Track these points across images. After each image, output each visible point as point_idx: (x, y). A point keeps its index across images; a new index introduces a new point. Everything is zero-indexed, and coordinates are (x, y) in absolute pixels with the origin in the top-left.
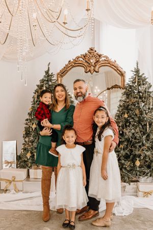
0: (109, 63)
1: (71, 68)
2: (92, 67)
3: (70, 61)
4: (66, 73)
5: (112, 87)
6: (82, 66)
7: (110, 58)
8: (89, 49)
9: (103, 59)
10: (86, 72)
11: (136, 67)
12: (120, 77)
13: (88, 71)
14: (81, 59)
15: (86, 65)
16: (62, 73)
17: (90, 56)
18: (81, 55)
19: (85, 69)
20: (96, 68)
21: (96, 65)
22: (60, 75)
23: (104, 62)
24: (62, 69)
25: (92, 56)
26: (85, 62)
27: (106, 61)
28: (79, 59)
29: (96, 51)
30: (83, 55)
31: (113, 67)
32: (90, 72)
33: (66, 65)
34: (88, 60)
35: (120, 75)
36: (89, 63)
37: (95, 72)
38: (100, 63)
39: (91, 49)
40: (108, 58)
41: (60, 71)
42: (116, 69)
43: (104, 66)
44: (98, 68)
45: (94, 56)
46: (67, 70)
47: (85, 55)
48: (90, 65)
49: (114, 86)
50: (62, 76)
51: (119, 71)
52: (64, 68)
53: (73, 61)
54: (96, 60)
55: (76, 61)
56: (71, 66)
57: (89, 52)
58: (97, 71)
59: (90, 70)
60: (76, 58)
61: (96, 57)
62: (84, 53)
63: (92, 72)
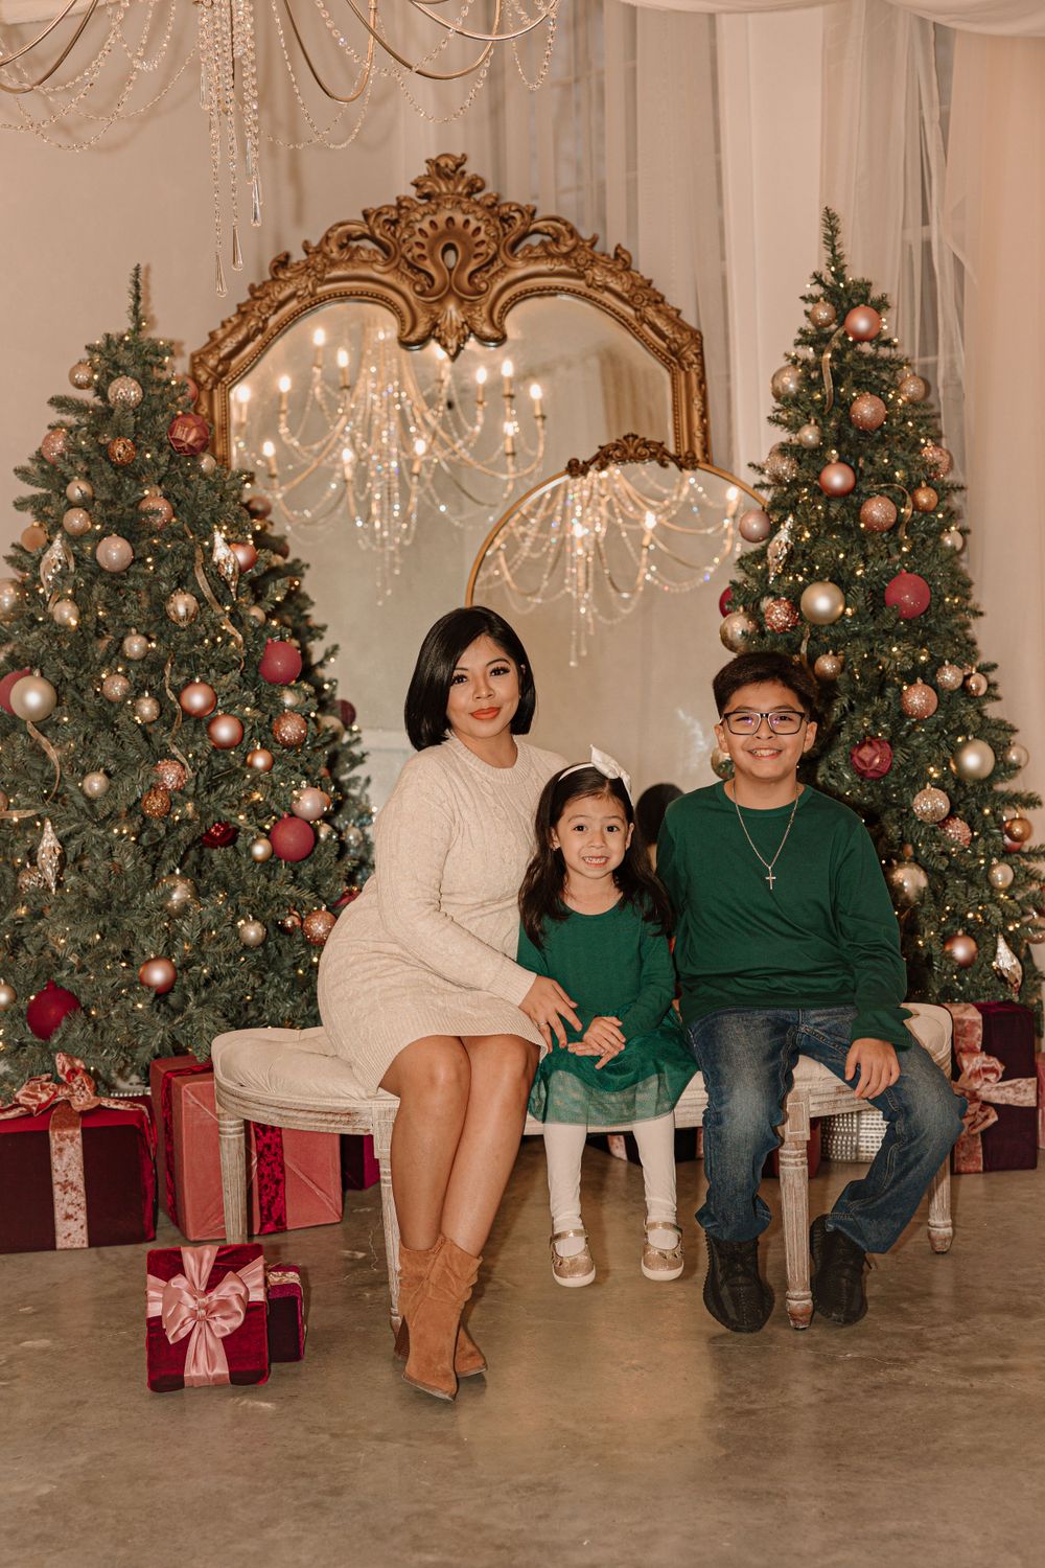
0: (580, 276)
1: (295, 317)
2: (450, 305)
3: (282, 263)
4: (265, 347)
5: (603, 459)
6: (376, 298)
7: (585, 233)
8: (423, 170)
10: (405, 345)
12: (667, 377)
13: (421, 330)
14: (367, 245)
15: (405, 288)
16: (222, 354)
17: (433, 223)
18: (366, 215)
19: (402, 322)
20: (485, 310)
21: (480, 293)
22: (215, 369)
23: (543, 267)
24: (223, 325)
25: (450, 220)
26: (397, 267)
27: (550, 256)
28: (354, 244)
29: (475, 186)
30: (379, 214)
31: (607, 298)
32: (439, 339)
33: (252, 289)
34: (417, 251)
35: (667, 364)
36: (433, 271)
37: (472, 344)
38: (511, 276)
39: (438, 165)
40: (572, 232)
41: (212, 335)
42: (629, 311)
43: (541, 292)
44: (495, 317)
45: (467, 222)
46: (261, 330)
47: (393, 215)
48: (434, 293)
49: (616, 447)
50: (224, 373)
51: (653, 327)
52: (243, 312)
53: (304, 257)
54: (482, 249)
55: (334, 264)
56: (293, 296)
57: (426, 191)
58: (488, 330)
59: (435, 325)
60: (327, 239)
61: (478, 229)
62: (382, 200)
63: (453, 342)
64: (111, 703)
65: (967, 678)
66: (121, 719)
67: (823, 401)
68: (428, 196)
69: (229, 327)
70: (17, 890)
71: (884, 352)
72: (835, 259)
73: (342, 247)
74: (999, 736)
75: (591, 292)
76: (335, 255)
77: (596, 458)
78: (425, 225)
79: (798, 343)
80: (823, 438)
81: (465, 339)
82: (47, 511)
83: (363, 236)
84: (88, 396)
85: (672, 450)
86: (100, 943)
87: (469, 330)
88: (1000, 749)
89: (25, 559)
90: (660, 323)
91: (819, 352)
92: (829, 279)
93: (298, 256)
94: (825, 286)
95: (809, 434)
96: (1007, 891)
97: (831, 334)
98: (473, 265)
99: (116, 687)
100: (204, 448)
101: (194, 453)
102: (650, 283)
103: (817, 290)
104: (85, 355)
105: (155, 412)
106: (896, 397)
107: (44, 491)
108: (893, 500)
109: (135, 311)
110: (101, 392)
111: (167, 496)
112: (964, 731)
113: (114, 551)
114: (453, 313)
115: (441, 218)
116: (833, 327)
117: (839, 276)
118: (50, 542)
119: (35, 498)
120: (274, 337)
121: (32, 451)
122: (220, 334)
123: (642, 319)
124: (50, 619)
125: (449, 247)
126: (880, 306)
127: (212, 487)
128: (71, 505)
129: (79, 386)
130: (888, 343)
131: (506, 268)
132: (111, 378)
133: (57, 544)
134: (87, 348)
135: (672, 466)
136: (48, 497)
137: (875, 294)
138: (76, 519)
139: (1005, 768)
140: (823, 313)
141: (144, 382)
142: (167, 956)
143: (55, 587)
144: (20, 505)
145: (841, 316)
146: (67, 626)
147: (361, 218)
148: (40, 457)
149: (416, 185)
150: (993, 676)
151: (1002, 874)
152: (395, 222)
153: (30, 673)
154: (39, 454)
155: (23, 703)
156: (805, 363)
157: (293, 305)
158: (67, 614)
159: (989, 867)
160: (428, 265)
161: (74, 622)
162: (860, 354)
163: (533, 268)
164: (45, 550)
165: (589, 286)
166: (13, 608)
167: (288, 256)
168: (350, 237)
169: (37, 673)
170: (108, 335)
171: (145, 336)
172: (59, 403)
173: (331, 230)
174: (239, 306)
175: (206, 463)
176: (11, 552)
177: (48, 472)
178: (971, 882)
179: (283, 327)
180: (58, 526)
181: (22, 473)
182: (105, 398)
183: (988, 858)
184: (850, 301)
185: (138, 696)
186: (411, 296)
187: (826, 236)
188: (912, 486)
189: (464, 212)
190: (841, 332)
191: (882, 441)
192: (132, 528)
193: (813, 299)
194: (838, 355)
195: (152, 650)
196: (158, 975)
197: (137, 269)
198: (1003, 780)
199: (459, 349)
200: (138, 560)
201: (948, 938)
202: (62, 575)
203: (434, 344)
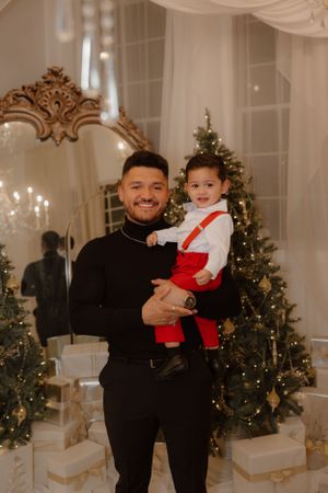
2: (58, 124)
6: (26, 120)
8: (46, 72)
10: (41, 139)
11: (205, 126)
13: (46, 134)
14: (24, 99)
15: (37, 115)
17: (50, 93)
18: (24, 88)
19: (38, 130)
20: (71, 128)
21: (69, 121)
25: (57, 92)
26: (36, 109)
28: (19, 98)
29: (66, 80)
30: (29, 87)
32: (53, 138)
34: (44, 103)
36: (51, 111)
37: (65, 140)
38: (80, 115)
39: (52, 71)
42: (125, 132)
44: (75, 129)
45: (63, 93)
47: (35, 88)
48: (51, 118)
51: (133, 137)
54: (70, 104)
55: (11, 105)
57: (47, 80)
58: (72, 135)
59: (51, 132)
60: (8, 95)
61: (68, 97)
62: (31, 82)
63: (58, 139)
68: (48, 83)
73: (14, 99)
76: (11, 102)
78: (47, 93)
81: (63, 138)
83: (22, 96)
87: (65, 135)
90: (136, 136)
98: (66, 110)
102: (132, 121)
114: (57, 126)
115: (53, 91)
123: (130, 134)
125: (57, 102)
131: (78, 111)
147: (22, 89)
149: (44, 78)
152: (35, 91)
160: (48, 109)
163: (89, 112)
168: (17, 95)
173: (10, 92)
186: (42, 119)
189: (62, 90)
199: (61, 141)
203: (50, 140)
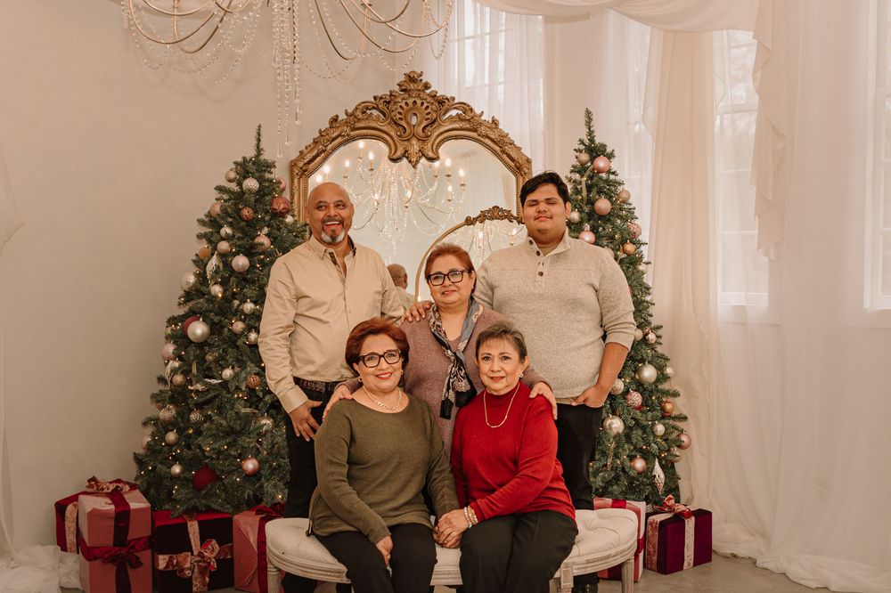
0: (475, 130)
1: (340, 145)
2: (414, 142)
3: (335, 120)
4: (325, 159)
5: (483, 217)
6: (378, 138)
7: (478, 112)
8: (402, 78)
9: (454, 113)
10: (394, 160)
12: (514, 178)
13: (399, 153)
14: (375, 112)
15: (393, 133)
16: (305, 161)
17: (406, 103)
18: (375, 98)
19: (390, 149)
20: (429, 145)
21: (428, 137)
22: (301, 168)
23: (456, 125)
24: (306, 148)
25: (415, 102)
26: (389, 124)
27: (461, 120)
28: (368, 112)
29: (427, 86)
30: (381, 98)
31: (487, 141)
32: (407, 158)
33: (320, 132)
34: (398, 116)
35: (512, 172)
36: (405, 126)
37: (423, 160)
38: (442, 129)
39: (410, 76)
40: (471, 110)
41: (301, 152)
42: (497, 148)
43: (456, 137)
44: (434, 147)
45: (422, 104)
46: (324, 151)
47: (388, 99)
48: (406, 135)
49: (488, 211)
50: (305, 171)
51: (509, 156)
52: (316, 142)
53: (346, 117)
54: (429, 116)
55: (359, 120)
56: (339, 135)
57: (403, 88)
58: (431, 154)
59: (406, 151)
60: (356, 108)
61: (428, 107)
62: (383, 91)
63: (414, 160)
64: (236, 335)
65: (647, 334)
66: (239, 343)
67: (582, 199)
68: (404, 91)
69: (309, 148)
70: (189, 420)
71: (612, 177)
72: (591, 133)
73: (364, 112)
74: (660, 362)
75: (480, 138)
76: (360, 116)
77: (480, 216)
78: (403, 104)
79: (572, 172)
80: (581, 218)
81: (420, 158)
82: (212, 240)
83: (374, 108)
84: (234, 187)
85: (515, 215)
86: (226, 450)
87: (422, 154)
88: (660, 369)
89: (200, 262)
90: (511, 154)
91: (582, 176)
92: (587, 142)
93: (342, 117)
94: (585, 145)
95: (575, 216)
96: (661, 437)
97: (588, 167)
98: (425, 123)
99: (238, 326)
100: (288, 212)
101: (283, 215)
102: (508, 134)
103: (582, 147)
104: (233, 166)
105: (265, 195)
106: (617, 200)
107: (211, 230)
108: (613, 249)
109: (258, 146)
110: (240, 184)
111: (268, 235)
112: (642, 361)
113: (241, 262)
114: (415, 146)
115: (410, 101)
116: (589, 164)
117: (592, 140)
118: (213, 255)
119: (206, 234)
120: (330, 154)
121: (206, 212)
122: (305, 151)
123: (503, 152)
124: (209, 293)
125: (414, 115)
126: (610, 156)
127: (290, 231)
128: (223, 239)
129: (230, 181)
130: (614, 173)
131: (440, 126)
132: (245, 178)
133: (215, 256)
134: (234, 163)
135: (515, 221)
136: (212, 233)
137: (609, 150)
138: (224, 246)
139: (662, 377)
140: (585, 157)
141: (260, 180)
142: (255, 456)
143: (212, 278)
144: (200, 236)
145: (592, 159)
146: (216, 297)
147: (373, 100)
148: (209, 215)
149: (399, 85)
150: (659, 332)
151: (660, 429)
152: (389, 103)
153: (198, 319)
154: (209, 212)
155: (194, 334)
156: (575, 181)
157: (340, 139)
158: (217, 290)
159: (653, 425)
160: (403, 123)
161: (220, 295)
162: (601, 178)
163: (452, 126)
164: (210, 258)
165: (479, 135)
166: (194, 285)
167: (337, 116)
168: (367, 109)
169: (201, 319)
170: (244, 158)
171: (262, 158)
172: (220, 189)
173: (359, 105)
174: (314, 139)
175: (289, 219)
176: (195, 258)
177: (213, 222)
178: (645, 432)
179: (334, 149)
180: (215, 248)
181: (201, 222)
182: (241, 187)
183: (653, 421)
184: (597, 153)
185: (250, 331)
186: (395, 137)
187: (586, 122)
188: (623, 242)
189: (421, 99)
190: (592, 167)
191: (609, 220)
192: (250, 251)
193: (581, 151)
194: (591, 178)
195: (257, 309)
196: (250, 465)
197: (260, 126)
198: (661, 383)
199: (417, 162)
200: (252, 266)
201: (632, 458)
202: (217, 272)
203: (405, 160)
